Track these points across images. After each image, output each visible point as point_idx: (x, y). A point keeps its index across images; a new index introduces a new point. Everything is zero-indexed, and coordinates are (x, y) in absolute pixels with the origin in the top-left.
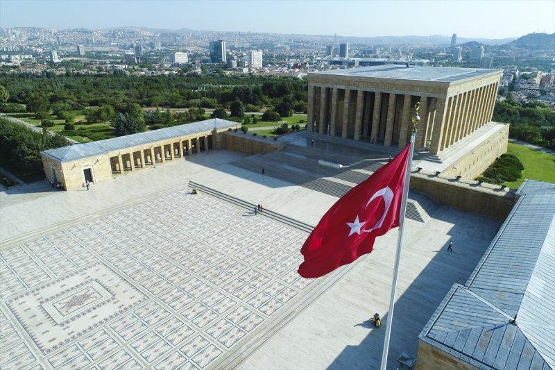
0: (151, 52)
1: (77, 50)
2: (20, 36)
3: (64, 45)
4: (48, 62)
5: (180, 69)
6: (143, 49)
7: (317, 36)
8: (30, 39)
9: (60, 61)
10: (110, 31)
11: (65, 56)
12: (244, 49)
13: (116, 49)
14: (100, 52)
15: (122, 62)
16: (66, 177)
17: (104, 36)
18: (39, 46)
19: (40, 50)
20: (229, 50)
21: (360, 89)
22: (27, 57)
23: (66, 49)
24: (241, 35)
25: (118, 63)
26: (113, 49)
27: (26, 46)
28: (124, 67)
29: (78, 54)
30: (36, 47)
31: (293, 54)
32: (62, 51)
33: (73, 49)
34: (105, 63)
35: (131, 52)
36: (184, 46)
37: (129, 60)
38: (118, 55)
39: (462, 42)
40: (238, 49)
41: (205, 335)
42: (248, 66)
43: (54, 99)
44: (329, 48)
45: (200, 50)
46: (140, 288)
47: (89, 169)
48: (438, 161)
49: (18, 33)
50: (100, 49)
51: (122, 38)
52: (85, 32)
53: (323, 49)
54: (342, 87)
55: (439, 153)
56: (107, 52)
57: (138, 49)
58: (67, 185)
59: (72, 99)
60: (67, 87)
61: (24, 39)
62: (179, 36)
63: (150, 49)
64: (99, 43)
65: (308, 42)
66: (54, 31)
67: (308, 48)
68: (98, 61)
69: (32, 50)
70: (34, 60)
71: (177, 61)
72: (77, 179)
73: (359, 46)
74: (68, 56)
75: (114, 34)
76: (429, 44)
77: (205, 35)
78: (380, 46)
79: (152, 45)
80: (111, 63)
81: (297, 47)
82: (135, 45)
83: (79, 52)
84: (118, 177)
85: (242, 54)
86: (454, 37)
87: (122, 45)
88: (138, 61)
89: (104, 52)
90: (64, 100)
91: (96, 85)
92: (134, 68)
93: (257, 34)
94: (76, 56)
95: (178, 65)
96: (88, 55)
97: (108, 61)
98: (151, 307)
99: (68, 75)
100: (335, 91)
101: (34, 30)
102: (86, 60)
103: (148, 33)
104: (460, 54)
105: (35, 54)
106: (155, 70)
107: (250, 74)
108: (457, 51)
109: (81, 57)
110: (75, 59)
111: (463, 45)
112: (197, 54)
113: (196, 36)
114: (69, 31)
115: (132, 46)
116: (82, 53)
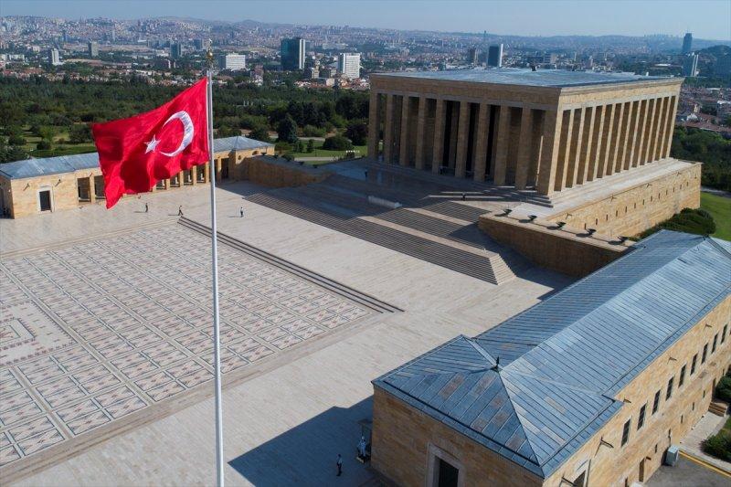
0: (196, 53)
1: (87, 49)
2: (12, 29)
3: (72, 41)
4: (43, 65)
5: (231, 78)
6: (182, 50)
7: (454, 34)
8: (25, 33)
9: (62, 64)
10: (139, 23)
11: (69, 57)
12: (336, 52)
13: (145, 48)
14: (119, 53)
15: (149, 66)
16: (15, 199)
17: (131, 29)
18: (37, 43)
19: (36, 48)
20: (312, 53)
21: (440, 98)
22: (17, 57)
23: (74, 47)
24: (335, 31)
25: (144, 68)
26: (141, 48)
27: (18, 42)
28: (150, 73)
29: (88, 54)
30: (31, 43)
31: (414, 60)
32: (68, 51)
33: (82, 47)
34: (125, 68)
35: (164, 54)
36: (245, 45)
37: (159, 64)
38: (146, 58)
39: (700, 47)
40: (327, 52)
41: (133, 387)
42: (334, 77)
43: (34, 110)
44: (472, 52)
45: (268, 53)
46: (71, 332)
47: (48, 192)
48: (547, 204)
49: (10, 24)
50: (122, 48)
51: (155, 34)
52: (104, 24)
53: (463, 54)
54: (415, 95)
55: (551, 193)
56: (131, 53)
57: (175, 48)
58: (16, 211)
59: (59, 112)
60: (58, 96)
61: (17, 32)
62: (238, 31)
63: (194, 48)
64: (122, 40)
65: (439, 43)
66: (61, 21)
67: (438, 51)
68: (115, 65)
69: (26, 48)
70: (26, 62)
71: (228, 67)
72: (29, 204)
73: (524, 49)
74: (74, 57)
75: (143, 28)
76: (643, 49)
77: (278, 30)
78: (559, 51)
79: (197, 44)
80: (134, 67)
81: (422, 50)
82: (172, 43)
83: (90, 52)
84: (87, 207)
85: (332, 59)
86: (688, 37)
87: (154, 43)
88: (172, 66)
89: (126, 52)
90: (47, 112)
91: (98, 95)
92: (163, 75)
93: (359, 30)
94: (85, 57)
95: (229, 72)
96: (103, 56)
97: (129, 65)
98: (77, 352)
99: (65, 81)
100: (405, 100)
101: (32, 20)
102: (99, 62)
103: (193, 27)
104: (695, 66)
105: (30, 54)
106: (194, 78)
107: (335, 87)
108: (690, 60)
109: (92, 58)
110: (83, 61)
111: (703, 52)
112: (263, 57)
113: (265, 31)
114: (81, 23)
115: (167, 44)
116: (94, 53)
